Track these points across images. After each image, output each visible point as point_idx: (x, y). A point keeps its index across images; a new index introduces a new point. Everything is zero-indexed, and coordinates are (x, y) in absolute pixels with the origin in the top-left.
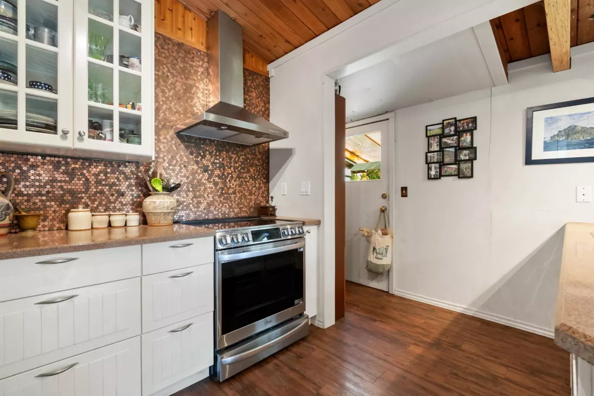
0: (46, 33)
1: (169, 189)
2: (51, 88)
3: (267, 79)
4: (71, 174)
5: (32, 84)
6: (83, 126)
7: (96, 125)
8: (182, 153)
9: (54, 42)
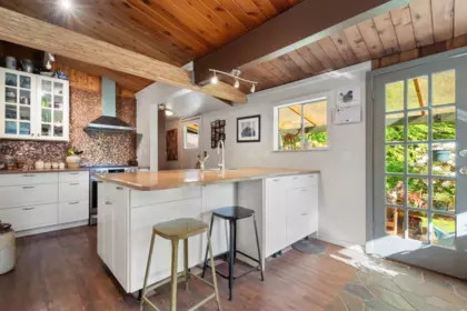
0: (26, 101)
1: (77, 153)
2: (28, 118)
3: (135, 100)
4: (37, 148)
5: (22, 118)
6: (40, 131)
7: (45, 130)
8: (86, 137)
9: (29, 103)
